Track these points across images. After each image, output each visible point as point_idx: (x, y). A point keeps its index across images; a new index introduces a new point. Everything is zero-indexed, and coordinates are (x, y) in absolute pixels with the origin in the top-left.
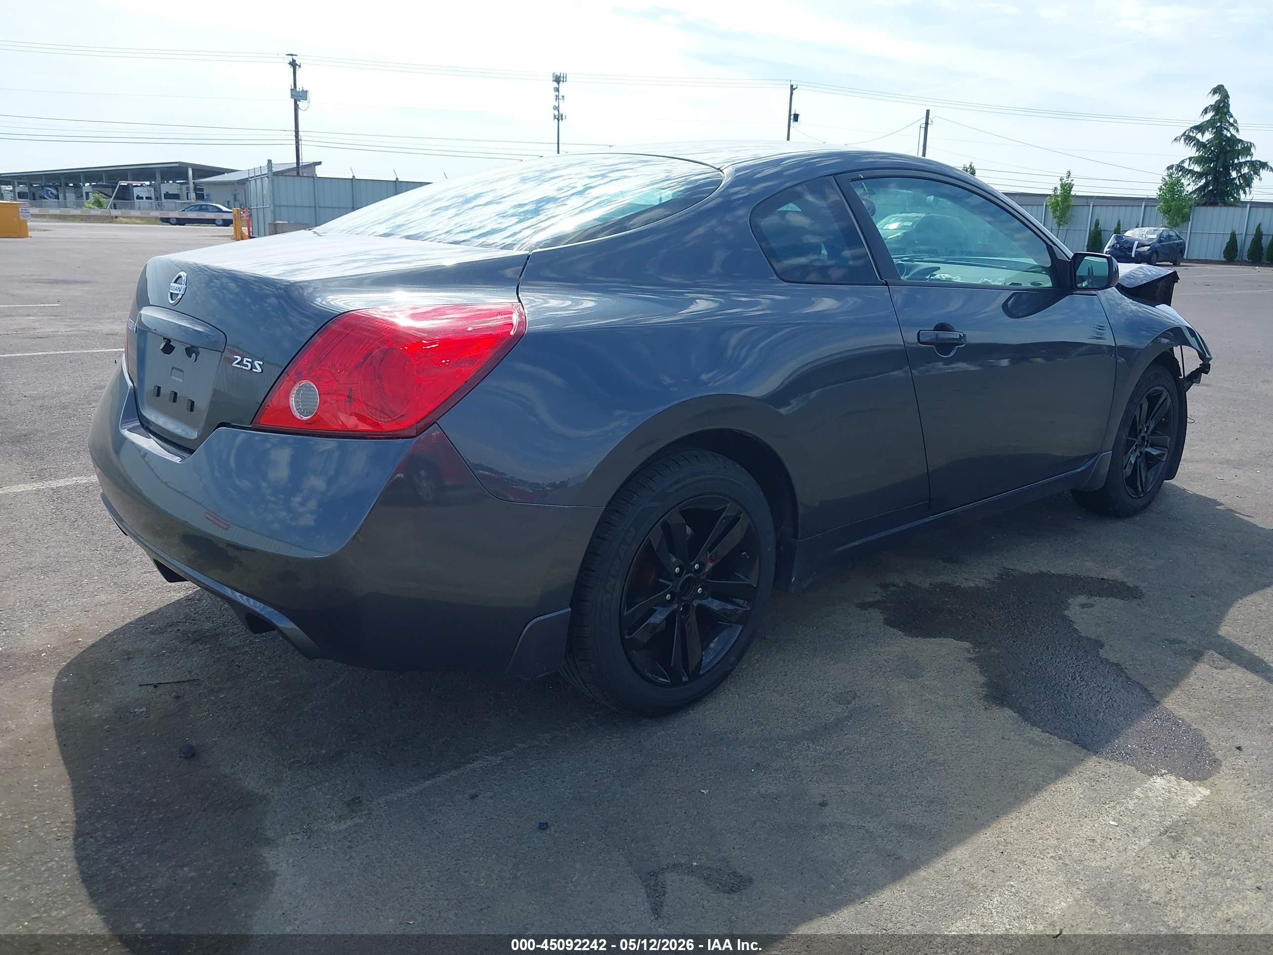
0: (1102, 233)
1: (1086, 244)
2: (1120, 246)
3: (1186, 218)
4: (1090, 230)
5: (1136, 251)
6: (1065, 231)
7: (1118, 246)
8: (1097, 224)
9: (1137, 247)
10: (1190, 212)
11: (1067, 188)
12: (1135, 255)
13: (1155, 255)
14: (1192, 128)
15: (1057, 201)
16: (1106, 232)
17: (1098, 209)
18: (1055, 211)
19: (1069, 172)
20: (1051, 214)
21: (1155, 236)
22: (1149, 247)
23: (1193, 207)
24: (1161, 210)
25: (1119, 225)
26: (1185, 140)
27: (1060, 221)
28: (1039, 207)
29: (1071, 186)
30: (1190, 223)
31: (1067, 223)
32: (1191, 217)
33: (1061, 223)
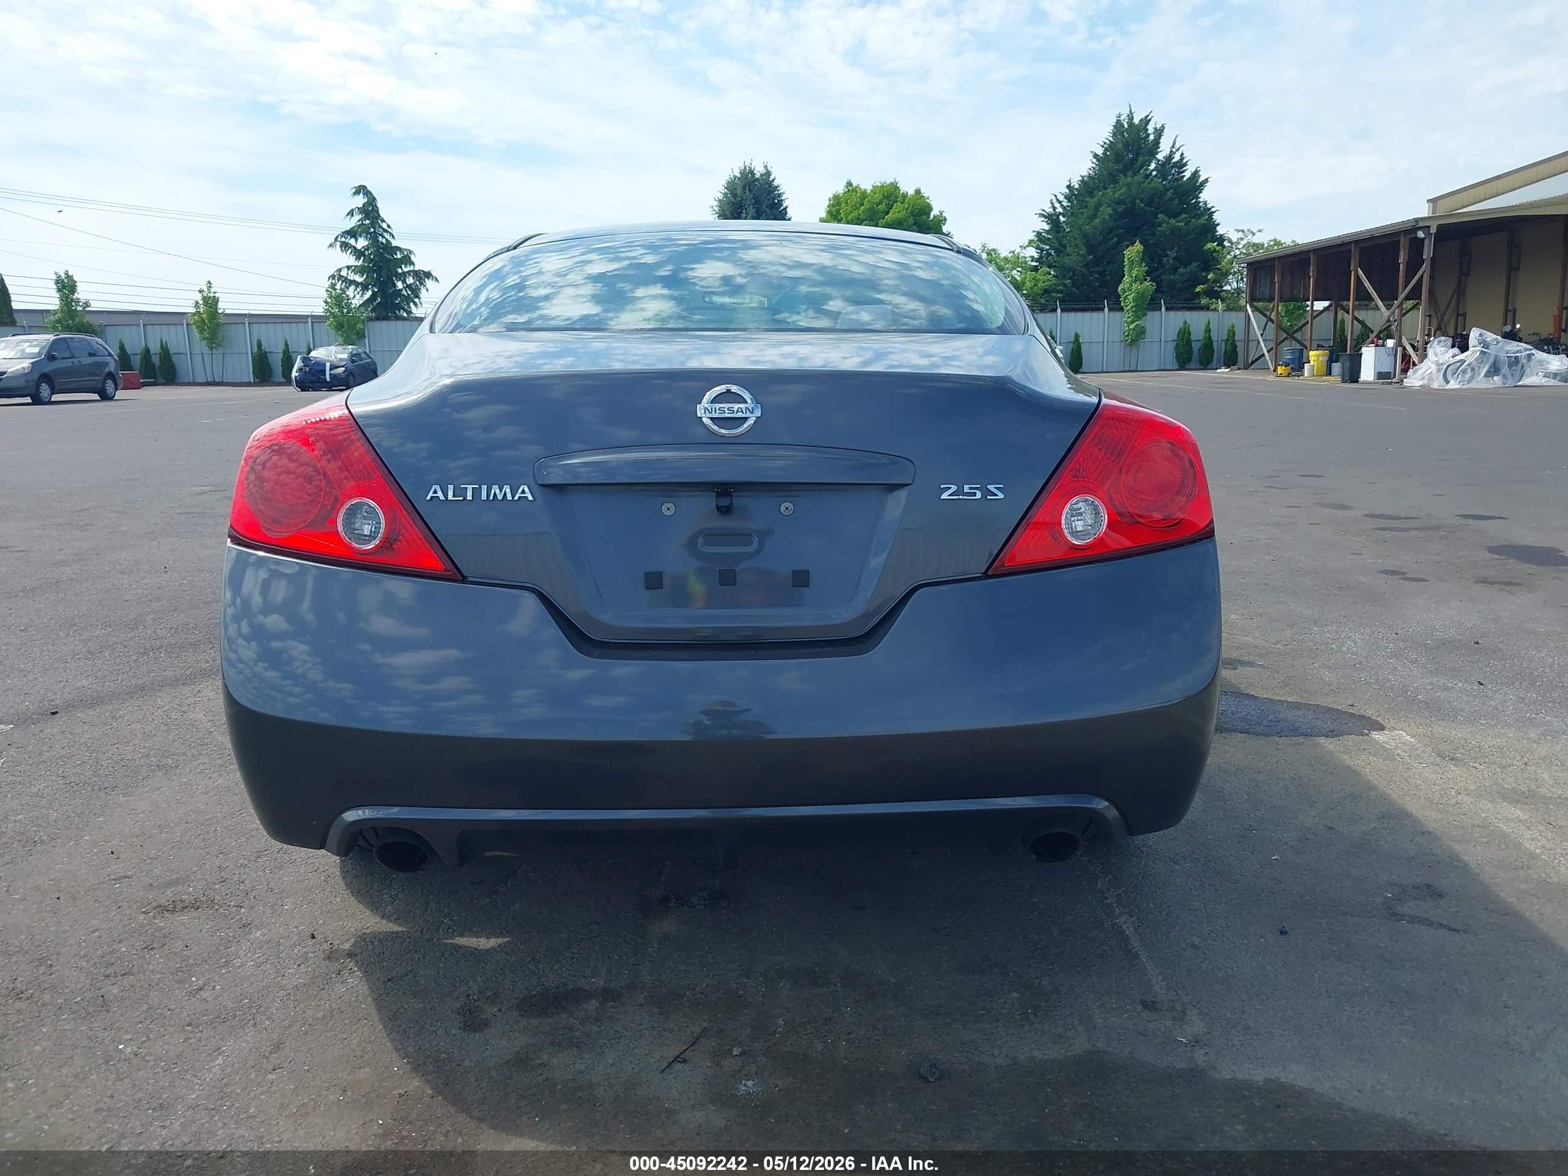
0: (268, 355)
1: (251, 371)
2: (311, 369)
3: (361, 335)
4: (252, 353)
5: (330, 374)
6: (221, 356)
7: (307, 369)
8: (259, 345)
9: (331, 369)
10: (364, 329)
11: (211, 302)
12: (330, 378)
13: (351, 378)
14: (343, 233)
15: (202, 319)
16: (272, 354)
17: (255, 327)
18: (201, 331)
19: (209, 282)
20: (196, 335)
21: (345, 356)
22: (343, 369)
23: (366, 323)
24: (332, 326)
25: (287, 345)
26: (341, 247)
27: (212, 343)
28: (178, 327)
29: (216, 301)
30: (367, 340)
31: (221, 346)
32: (366, 334)
33: (214, 345)
